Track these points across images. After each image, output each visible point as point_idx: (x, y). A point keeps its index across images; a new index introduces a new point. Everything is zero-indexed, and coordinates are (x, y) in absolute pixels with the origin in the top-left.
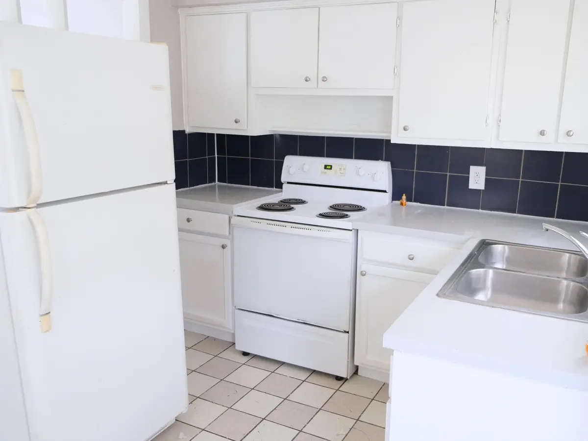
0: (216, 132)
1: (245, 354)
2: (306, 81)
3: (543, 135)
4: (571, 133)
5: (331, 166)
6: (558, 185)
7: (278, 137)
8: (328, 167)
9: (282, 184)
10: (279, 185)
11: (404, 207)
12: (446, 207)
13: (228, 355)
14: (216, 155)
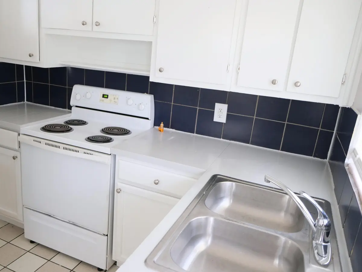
0: (24, 64)
1: (32, 242)
2: (83, 24)
3: (275, 84)
4: (299, 84)
5: (108, 95)
6: (285, 123)
7: (70, 69)
8: (105, 96)
9: (71, 107)
10: (70, 108)
11: (162, 133)
12: (195, 134)
13: (18, 242)
14: (25, 81)
